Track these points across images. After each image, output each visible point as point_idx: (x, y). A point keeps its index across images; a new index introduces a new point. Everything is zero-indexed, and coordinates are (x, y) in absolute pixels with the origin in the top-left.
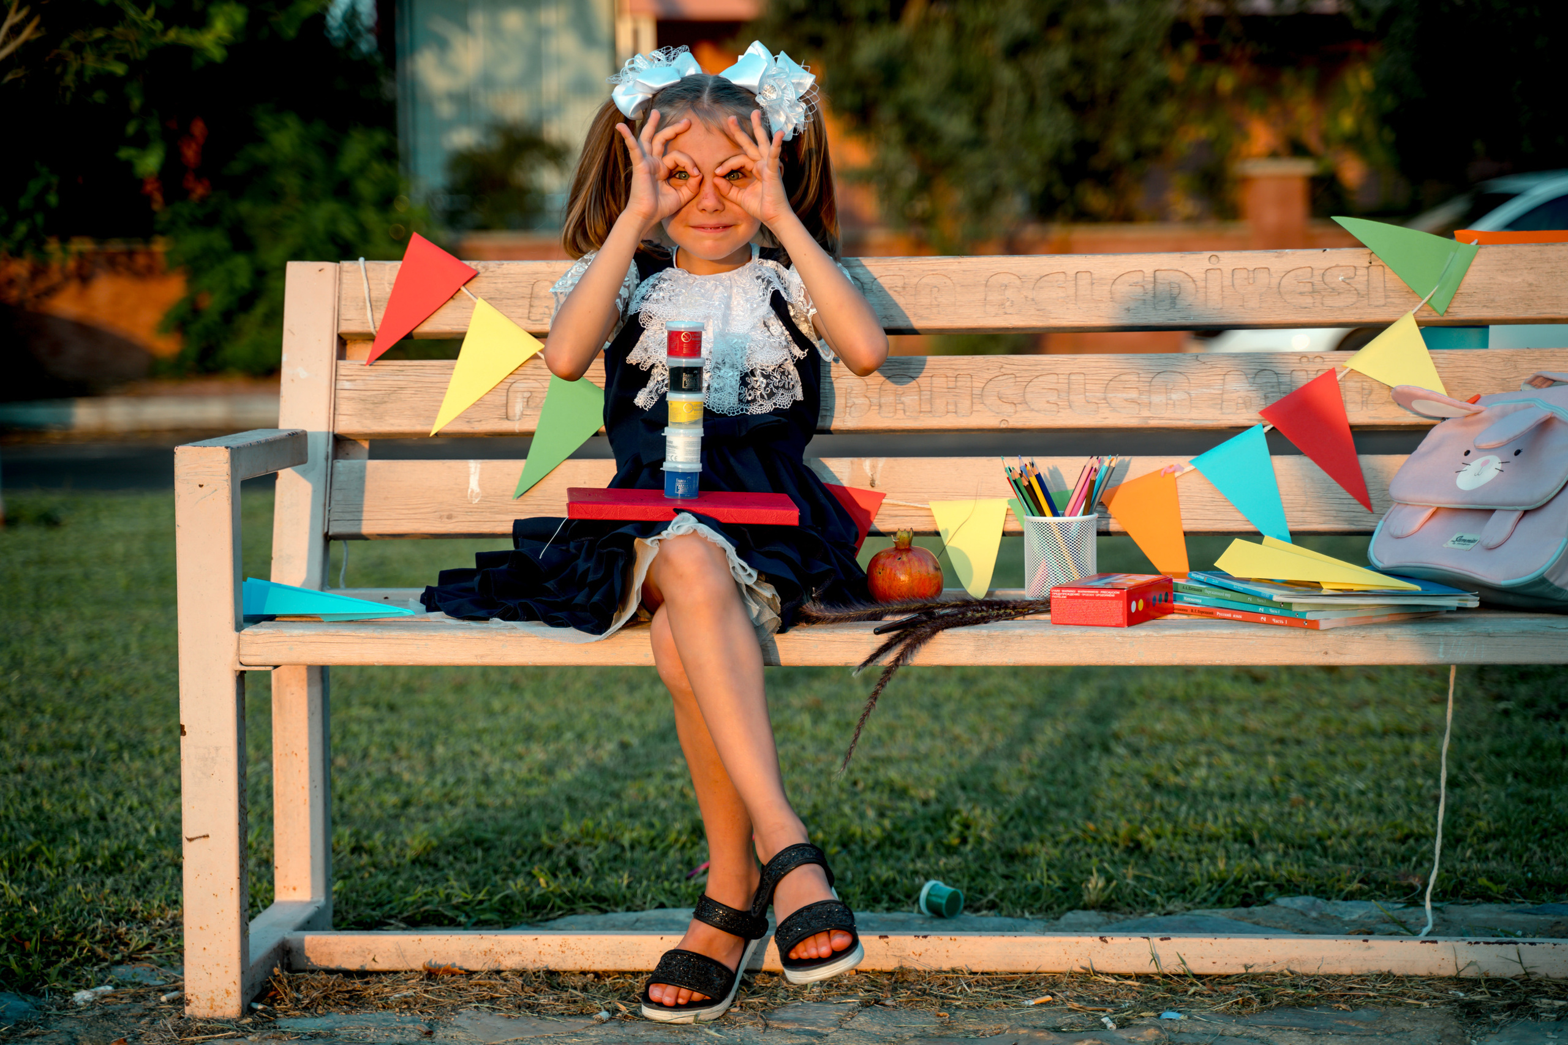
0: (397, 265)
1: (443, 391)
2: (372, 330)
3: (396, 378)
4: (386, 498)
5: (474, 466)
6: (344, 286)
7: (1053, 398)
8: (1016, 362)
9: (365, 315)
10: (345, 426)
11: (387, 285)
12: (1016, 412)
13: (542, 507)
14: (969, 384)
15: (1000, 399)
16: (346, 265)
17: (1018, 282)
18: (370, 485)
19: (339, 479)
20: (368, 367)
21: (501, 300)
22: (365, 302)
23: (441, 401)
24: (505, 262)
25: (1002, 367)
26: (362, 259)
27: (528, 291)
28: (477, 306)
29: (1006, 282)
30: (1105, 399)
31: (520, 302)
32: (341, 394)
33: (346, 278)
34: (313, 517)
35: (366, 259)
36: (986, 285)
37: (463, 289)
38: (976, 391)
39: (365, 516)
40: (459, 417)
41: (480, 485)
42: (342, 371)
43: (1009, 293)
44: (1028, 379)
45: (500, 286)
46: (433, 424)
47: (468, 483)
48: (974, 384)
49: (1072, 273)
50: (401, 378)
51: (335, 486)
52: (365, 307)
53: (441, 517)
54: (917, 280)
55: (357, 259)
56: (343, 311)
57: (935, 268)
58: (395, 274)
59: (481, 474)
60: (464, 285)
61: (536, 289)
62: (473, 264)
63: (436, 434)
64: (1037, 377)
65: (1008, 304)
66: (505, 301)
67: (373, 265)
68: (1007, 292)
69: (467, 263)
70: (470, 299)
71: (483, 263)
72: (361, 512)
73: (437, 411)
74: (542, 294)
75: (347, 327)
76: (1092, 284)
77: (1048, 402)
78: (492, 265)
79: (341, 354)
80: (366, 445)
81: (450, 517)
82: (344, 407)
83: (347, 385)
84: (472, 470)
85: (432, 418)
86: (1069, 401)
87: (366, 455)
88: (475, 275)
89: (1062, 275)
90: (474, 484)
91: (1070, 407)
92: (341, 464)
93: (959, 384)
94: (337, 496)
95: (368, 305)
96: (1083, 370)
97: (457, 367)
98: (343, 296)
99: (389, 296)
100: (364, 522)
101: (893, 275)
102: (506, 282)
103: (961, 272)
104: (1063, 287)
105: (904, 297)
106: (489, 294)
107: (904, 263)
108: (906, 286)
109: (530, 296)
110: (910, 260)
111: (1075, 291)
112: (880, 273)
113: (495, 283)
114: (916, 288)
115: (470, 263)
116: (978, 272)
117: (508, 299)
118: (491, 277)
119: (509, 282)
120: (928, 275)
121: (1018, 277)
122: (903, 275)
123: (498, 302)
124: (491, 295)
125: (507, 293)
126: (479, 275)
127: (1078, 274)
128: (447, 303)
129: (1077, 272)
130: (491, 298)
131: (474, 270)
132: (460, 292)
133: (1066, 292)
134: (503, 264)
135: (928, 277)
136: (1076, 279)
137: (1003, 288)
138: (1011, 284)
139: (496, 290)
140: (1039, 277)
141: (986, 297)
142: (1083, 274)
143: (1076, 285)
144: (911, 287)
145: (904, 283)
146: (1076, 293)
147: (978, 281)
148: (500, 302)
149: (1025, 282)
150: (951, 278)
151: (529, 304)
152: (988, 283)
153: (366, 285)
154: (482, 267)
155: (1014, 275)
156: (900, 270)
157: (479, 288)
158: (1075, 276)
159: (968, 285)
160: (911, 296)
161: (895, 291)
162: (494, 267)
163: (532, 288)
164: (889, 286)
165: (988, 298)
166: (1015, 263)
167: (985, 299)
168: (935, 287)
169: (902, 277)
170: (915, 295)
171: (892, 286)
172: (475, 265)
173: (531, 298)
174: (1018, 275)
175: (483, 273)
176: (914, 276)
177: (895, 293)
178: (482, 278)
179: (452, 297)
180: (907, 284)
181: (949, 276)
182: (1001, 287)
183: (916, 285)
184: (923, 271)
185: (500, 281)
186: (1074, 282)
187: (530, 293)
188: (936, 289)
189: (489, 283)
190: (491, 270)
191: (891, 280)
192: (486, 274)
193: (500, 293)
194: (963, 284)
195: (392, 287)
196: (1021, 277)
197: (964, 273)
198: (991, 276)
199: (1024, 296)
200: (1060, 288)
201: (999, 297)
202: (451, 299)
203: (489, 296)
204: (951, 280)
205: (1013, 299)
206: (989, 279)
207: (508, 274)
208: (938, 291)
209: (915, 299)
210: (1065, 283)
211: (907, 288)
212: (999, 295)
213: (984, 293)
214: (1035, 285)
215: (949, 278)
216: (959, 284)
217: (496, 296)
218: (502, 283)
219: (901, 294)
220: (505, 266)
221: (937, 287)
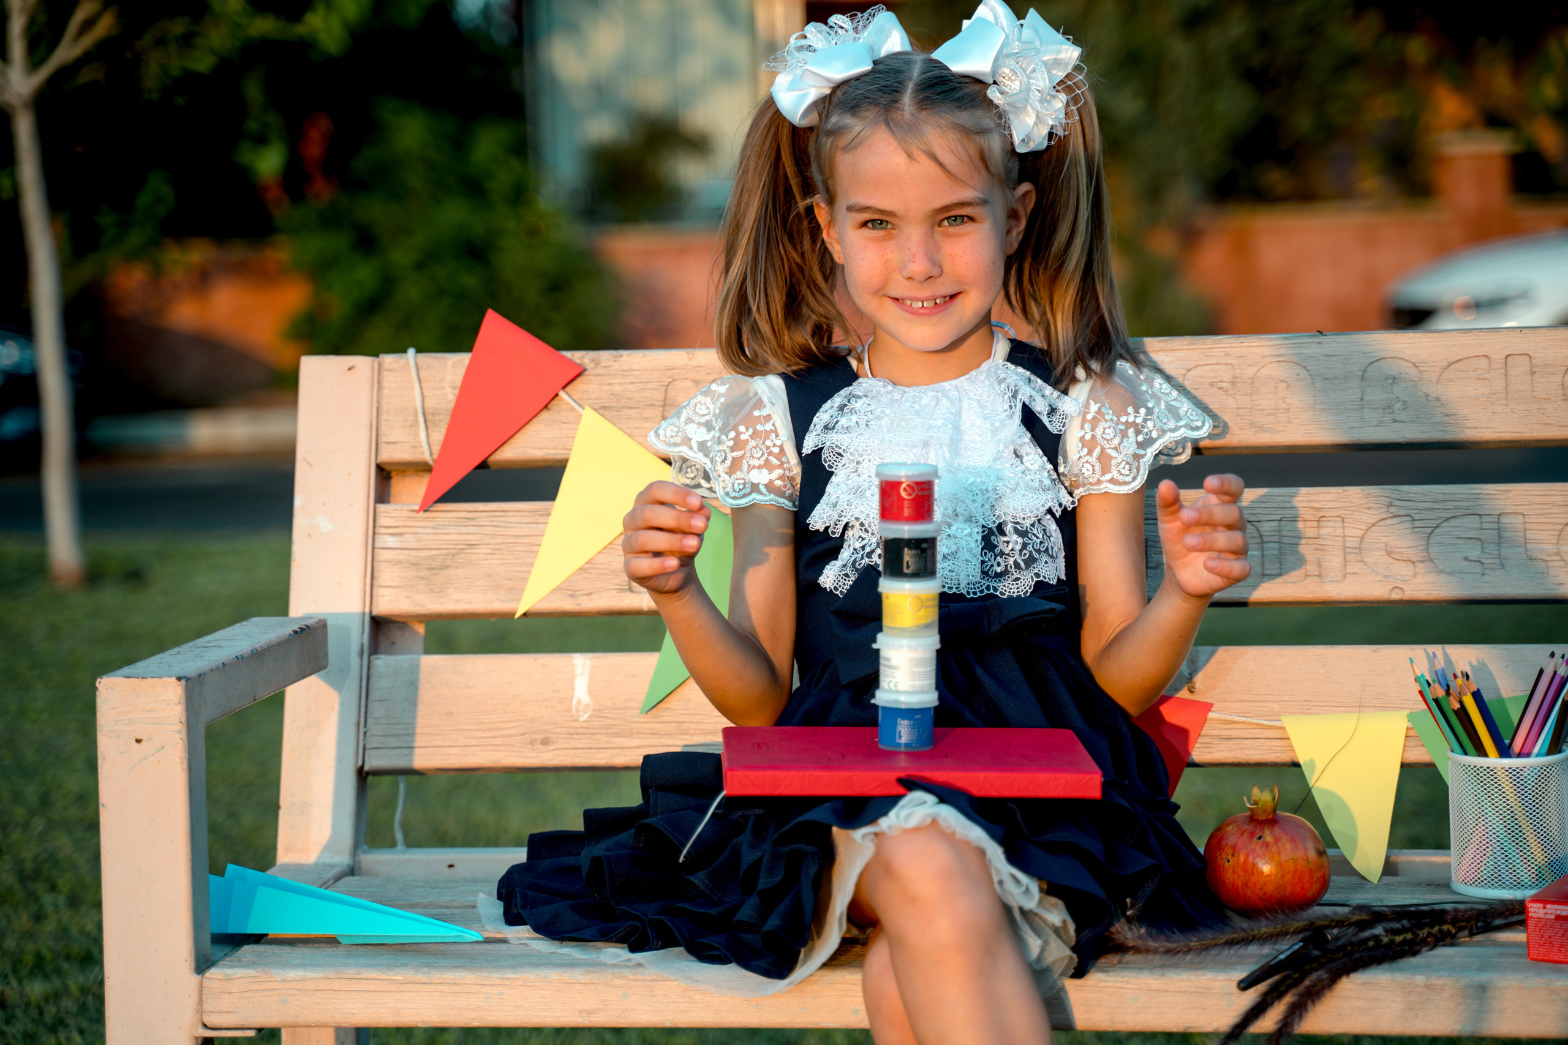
0: (465, 358)
1: (533, 549)
2: (427, 457)
3: (464, 530)
4: (450, 714)
5: (581, 664)
6: (385, 392)
7: (1474, 552)
8: (1413, 497)
9: (417, 435)
10: (388, 604)
11: (449, 390)
12: (1415, 575)
13: (684, 726)
14: (1339, 531)
15: (1389, 554)
16: (388, 359)
17: (1413, 372)
18: (425, 694)
19: (380, 684)
20: (422, 514)
21: (620, 409)
22: (416, 416)
23: (532, 565)
24: (625, 353)
25: (1391, 505)
26: (411, 351)
27: (660, 396)
28: (584, 420)
29: (1395, 372)
30: (1558, 554)
31: (648, 412)
32: (382, 555)
33: (388, 379)
34: (341, 742)
35: (419, 351)
36: (1363, 378)
37: (562, 394)
38: (1351, 543)
39: (419, 741)
40: (558, 589)
41: (591, 692)
42: (383, 521)
43: (1400, 389)
44: (1434, 523)
45: (618, 389)
46: (519, 600)
47: (573, 689)
48: (1349, 532)
49: (1498, 356)
50: (471, 529)
51: (374, 695)
52: (415, 424)
53: (532, 742)
54: (1253, 370)
55: (405, 351)
56: (383, 429)
57: (1282, 351)
58: (461, 372)
59: (592, 676)
60: (564, 387)
61: (672, 393)
62: (576, 356)
63: (525, 614)
64: (1447, 519)
65: (1398, 406)
66: (625, 412)
67: (426, 359)
68: (1396, 388)
69: (568, 354)
70: (572, 409)
71: (592, 354)
72: (412, 735)
73: (526, 579)
75: (388, 455)
76: (1533, 373)
77: (1466, 559)
78: (605, 356)
79: (382, 494)
80: (420, 629)
81: (545, 742)
82: (386, 575)
83: (391, 541)
84: (579, 669)
85: (517, 590)
86: (1499, 556)
87: (420, 645)
88: (580, 373)
89: (1484, 361)
90: (581, 692)
91: (1503, 566)
92: (382, 662)
93: (1323, 531)
94: (377, 711)
95: (421, 420)
96: (1521, 509)
97: (554, 512)
98: (384, 407)
99: (452, 405)
100: (417, 751)
101: (1216, 364)
102: (626, 383)
103: (1323, 358)
104: (1484, 379)
105: (1234, 398)
106: (602, 401)
107: (1233, 345)
108: (1237, 380)
109: (662, 403)
110: (1242, 340)
111: (1505, 384)
112: (1195, 361)
113: (610, 384)
114: (1252, 383)
115: (573, 355)
116: (1349, 357)
117: (630, 408)
118: (604, 375)
119: (632, 383)
120: (1270, 363)
121: (1414, 364)
122: (1231, 364)
123: (615, 413)
124: (604, 403)
125: (629, 399)
126: (586, 373)
127: (1509, 359)
128: (539, 415)
129: (1508, 356)
130: (604, 408)
131: (579, 365)
132: (557, 398)
133: (1491, 386)
134: (621, 356)
135: (1271, 365)
136: (1506, 367)
137: (1390, 381)
138: (1403, 376)
139: (612, 394)
140: (1447, 364)
141: (1363, 396)
142: (1517, 358)
143: (1506, 375)
144: (1245, 382)
145: (1234, 377)
146: (1506, 387)
147: (1350, 372)
148: (618, 413)
149: (1424, 371)
150: (1308, 368)
151: (661, 414)
152: (1366, 375)
153: (417, 390)
154: (590, 360)
155: (1407, 361)
156: (1227, 355)
157: (587, 391)
158: (1503, 361)
159: (1334, 378)
160: (1245, 395)
161: (1220, 388)
162: (608, 360)
163: (666, 391)
164: (1211, 380)
165: (1366, 398)
166: (1408, 343)
167: (1362, 400)
168: (1283, 381)
169: (1230, 366)
170: (1251, 394)
171: (1215, 381)
172: (580, 358)
173: (664, 406)
174: (1414, 361)
175: (592, 369)
176: (1250, 366)
177: (1220, 391)
178: (590, 377)
179: (546, 407)
180: (1238, 378)
181: (1303, 364)
182: (1386, 379)
183: (1252, 379)
184: (1264, 357)
185: (617, 381)
186: (1503, 371)
187: (663, 398)
188: (1284, 384)
189: (601, 385)
190: (603, 365)
191: (1213, 371)
192: (596, 371)
193: (618, 400)
194: (1326, 376)
195: (457, 392)
196: (1417, 364)
197: (1326, 359)
198: (1371, 363)
199: (1424, 393)
200: (1480, 381)
201: (1384, 396)
202: (545, 410)
203: (602, 405)
204: (1308, 370)
205: (1406, 399)
206: (1368, 369)
207: (629, 370)
208: (1287, 388)
209: (1251, 400)
210: (1488, 372)
211: (1239, 382)
212: (1384, 392)
213: (1360, 390)
214: (1440, 376)
215: (1305, 367)
216: (1320, 376)
217: (612, 404)
218: (621, 384)
219: (1229, 393)
220: (625, 358)
221: (1286, 382)
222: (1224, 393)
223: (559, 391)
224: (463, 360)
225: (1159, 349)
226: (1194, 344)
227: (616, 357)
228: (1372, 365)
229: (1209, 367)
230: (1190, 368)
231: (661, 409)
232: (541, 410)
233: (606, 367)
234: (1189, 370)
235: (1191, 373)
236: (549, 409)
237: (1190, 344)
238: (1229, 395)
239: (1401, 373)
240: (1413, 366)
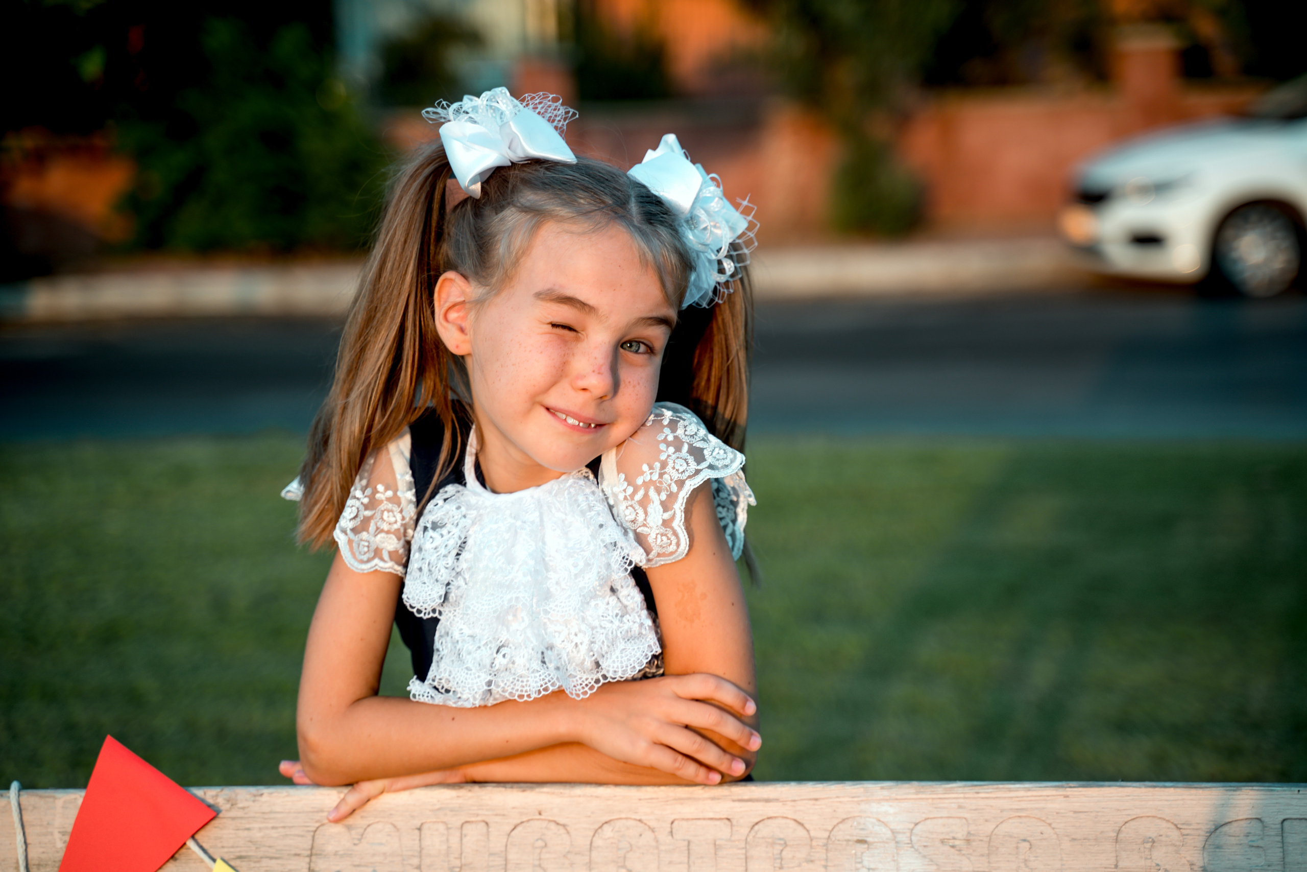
0: (75, 798)
11: (57, 836)
17: (1175, 835)
22: (17, 869)
26: (14, 788)
27: (306, 843)
29: (1154, 835)
31: (292, 863)
35: (23, 787)
36: (1117, 840)
37: (191, 844)
43: (1159, 855)
45: (257, 835)
54: (990, 827)
55: (6, 787)
57: (1023, 805)
58: (73, 814)
60: (192, 835)
61: (319, 841)
62: (209, 794)
67: (31, 798)
68: (1155, 854)
69: (199, 792)
70: (202, 861)
71: (226, 792)
74: (330, 848)
78: (243, 794)
88: (212, 814)
89: (1257, 825)
99: (60, 855)
101: (948, 817)
102: (267, 828)
103: (1071, 814)
104: (1258, 847)
105: (969, 859)
106: (239, 849)
107: (967, 796)
108: (972, 838)
109: (309, 852)
110: (977, 789)
111: (1281, 854)
112: (924, 813)
113: (248, 829)
114: (989, 842)
115: (205, 794)
116: (1100, 814)
117: (271, 858)
118: (241, 818)
119: (273, 828)
120: (1010, 818)
121: (1176, 825)
122: (965, 818)
123: (253, 865)
124: (240, 852)
125: (270, 847)
126: (221, 815)
127: (1286, 823)
128: (164, 867)
129: (1284, 820)
130: (240, 857)
131: (210, 806)
132: (185, 847)
133: (1265, 856)
134: (262, 795)
135: (1010, 821)
136: (1282, 833)
137: (1148, 845)
138: (1163, 838)
139: (251, 842)
140: (1213, 827)
141: (1117, 861)
142: (1296, 823)
143: (1283, 843)
144: (981, 840)
145: (969, 833)
146: (1284, 858)
147: (1102, 832)
148: (257, 865)
149: (1187, 835)
150: (1053, 826)
151: (308, 866)
152: (1121, 836)
153: (20, 838)
154: (225, 799)
155: (1168, 821)
156: (960, 807)
157: (221, 838)
158: (1279, 826)
159: (1084, 839)
160: (982, 855)
161: (953, 847)
162: (246, 800)
163: (313, 837)
164: (942, 837)
165: (1121, 864)
166: (1167, 800)
167: (1116, 866)
168: (1025, 840)
169: (964, 820)
170: (989, 855)
171: (947, 837)
172: (213, 797)
173: (311, 855)
174: (1176, 823)
175: (227, 811)
176: (986, 821)
177: (952, 850)
178: (224, 820)
179: (172, 857)
180: (973, 835)
181: (1048, 821)
182: (1144, 842)
183: (990, 836)
184: (1002, 811)
185: (256, 825)
186: (1279, 839)
187: (310, 847)
188: (1026, 845)
189: (238, 830)
190: (240, 805)
191: (944, 825)
192: (233, 813)
193: (257, 848)
194: (1074, 837)
195: (67, 838)
196: (1179, 826)
197: (1075, 815)
198: (1126, 823)
199: (1188, 861)
200: (1253, 849)
201: (1142, 863)
202: (171, 861)
203: (238, 854)
204: (1053, 829)
205: (1167, 867)
206: (1123, 828)
207: (271, 812)
208: (1030, 848)
209: (989, 862)
210: (1262, 839)
211: (974, 841)
212: (1141, 857)
213: (1115, 855)
214: (1206, 841)
215: (1050, 824)
216: (1067, 836)
217: (250, 854)
218: (260, 829)
219: (963, 852)
220: (265, 798)
221: (1028, 841)
222: (957, 852)
223: (187, 839)
224: (75, 799)
225: (882, 797)
226: (923, 793)
227: (255, 796)
228: (1127, 825)
229: (940, 821)
230: (917, 821)
231: (307, 860)
232: (168, 861)
233: (243, 808)
234: (916, 824)
235: (919, 827)
236: (176, 860)
237: (917, 793)
238: (964, 855)
239: (1161, 836)
240: (1173, 827)
